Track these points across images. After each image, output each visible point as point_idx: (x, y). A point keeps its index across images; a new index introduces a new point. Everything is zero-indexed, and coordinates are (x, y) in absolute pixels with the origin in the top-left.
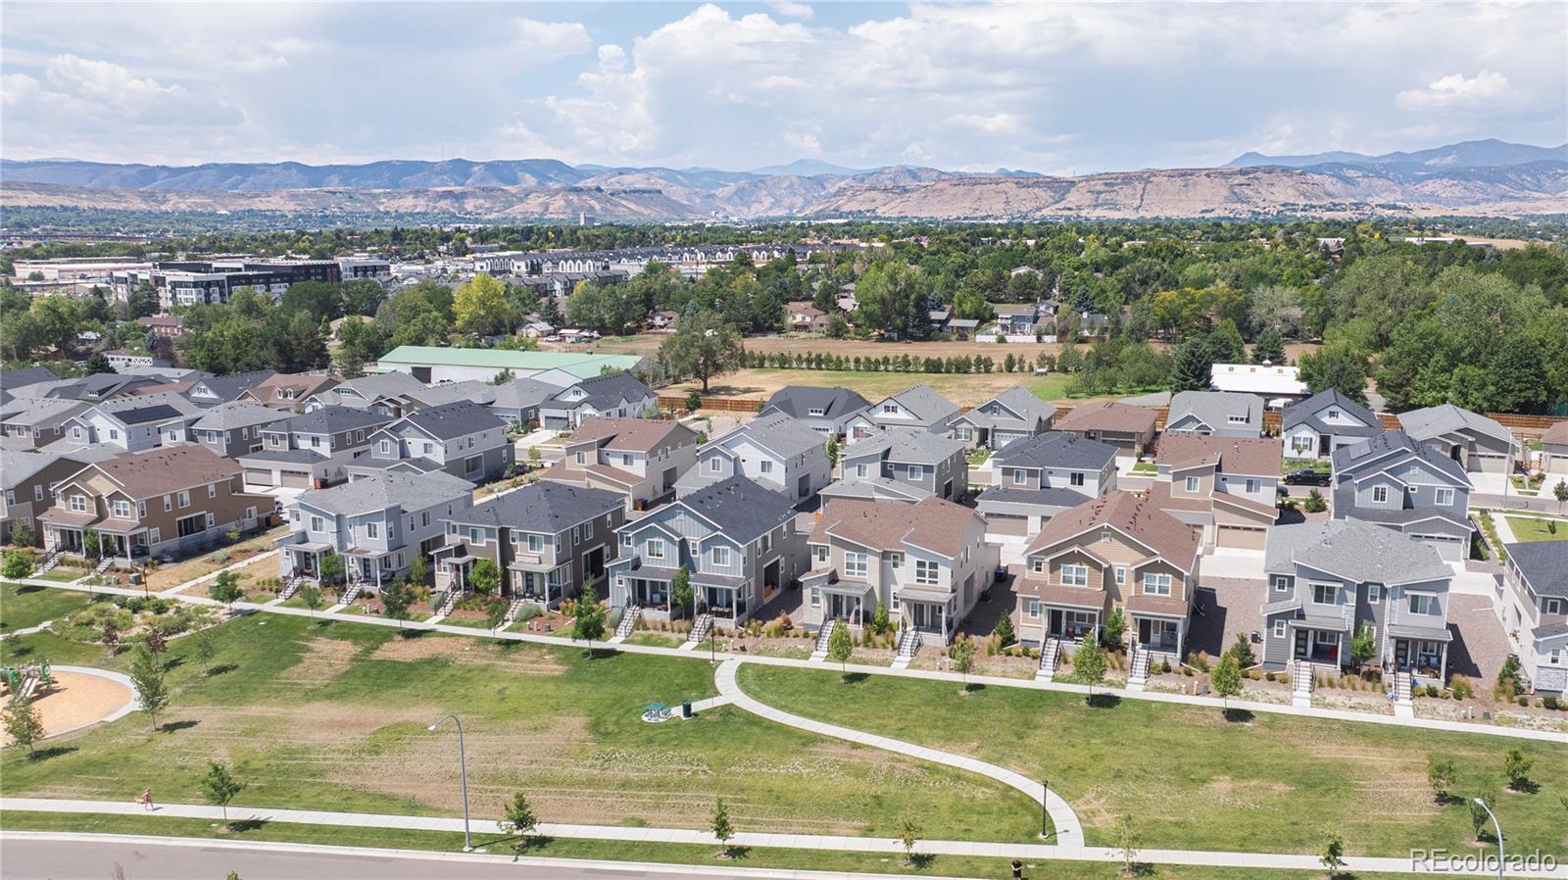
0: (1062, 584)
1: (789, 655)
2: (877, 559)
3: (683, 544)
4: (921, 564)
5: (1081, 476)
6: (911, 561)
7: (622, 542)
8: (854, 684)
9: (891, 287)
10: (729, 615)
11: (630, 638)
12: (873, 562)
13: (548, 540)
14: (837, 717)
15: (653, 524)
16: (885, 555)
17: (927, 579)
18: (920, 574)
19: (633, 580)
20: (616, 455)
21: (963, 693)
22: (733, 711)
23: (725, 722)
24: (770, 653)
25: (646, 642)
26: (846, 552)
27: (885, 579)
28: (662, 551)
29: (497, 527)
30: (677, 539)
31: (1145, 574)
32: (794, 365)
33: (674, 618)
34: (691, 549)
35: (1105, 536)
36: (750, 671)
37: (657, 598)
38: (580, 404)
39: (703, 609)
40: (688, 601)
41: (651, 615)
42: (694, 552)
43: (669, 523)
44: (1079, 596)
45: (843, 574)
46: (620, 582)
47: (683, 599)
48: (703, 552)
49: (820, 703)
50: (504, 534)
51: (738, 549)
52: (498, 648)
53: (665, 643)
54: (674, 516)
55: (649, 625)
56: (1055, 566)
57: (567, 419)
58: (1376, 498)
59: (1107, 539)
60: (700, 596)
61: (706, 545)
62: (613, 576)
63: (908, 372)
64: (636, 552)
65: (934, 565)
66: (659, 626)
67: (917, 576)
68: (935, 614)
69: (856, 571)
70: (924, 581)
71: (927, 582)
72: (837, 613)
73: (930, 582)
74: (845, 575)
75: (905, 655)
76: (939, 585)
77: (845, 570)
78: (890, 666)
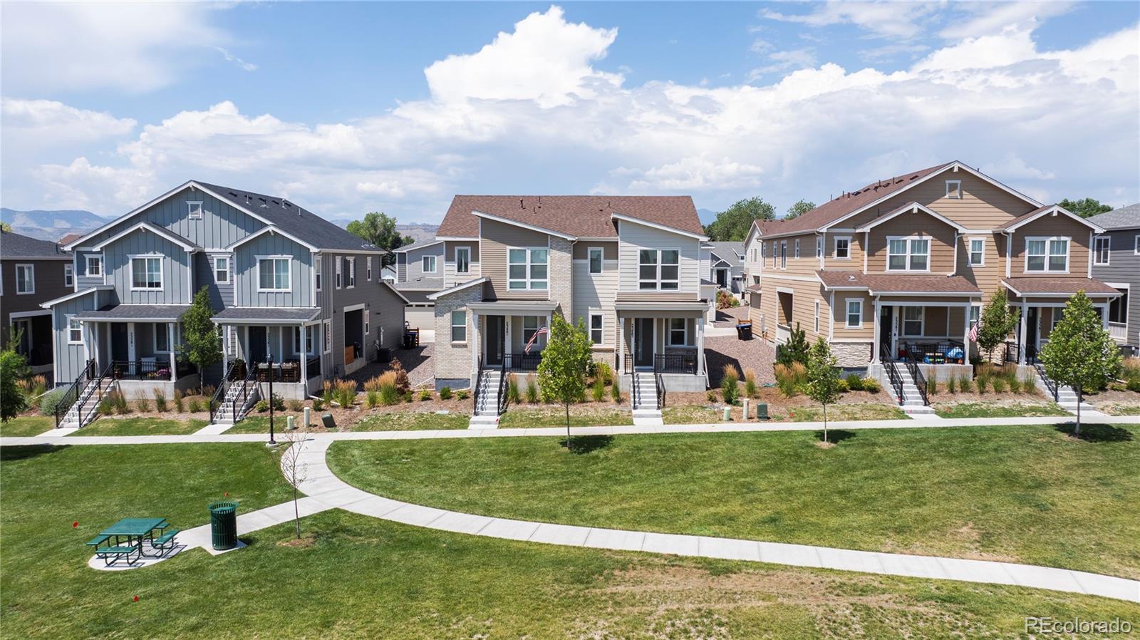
0: (888, 270)
1: (425, 424)
2: (567, 256)
3: (200, 262)
4: (646, 257)
6: (630, 253)
7: (81, 272)
8: (594, 453)
10: (292, 376)
11: (92, 426)
12: (558, 262)
14: (606, 510)
15: (142, 225)
16: (578, 249)
17: (659, 280)
18: (647, 272)
19: (102, 325)
21: (825, 445)
22: (344, 522)
23: (333, 550)
24: (384, 424)
25: (122, 430)
26: (509, 248)
27: (581, 293)
28: (161, 276)
30: (188, 249)
31: (1028, 239)
33: (182, 390)
34: (215, 270)
35: (953, 187)
36: (356, 452)
37: (148, 362)
39: (238, 372)
40: (212, 356)
41: (131, 388)
42: (222, 276)
43: (175, 227)
44: (924, 282)
45: (504, 286)
46: (75, 336)
47: (202, 351)
48: (240, 271)
49: (539, 490)
51: (303, 256)
53: (169, 428)
54: (182, 216)
55: (130, 406)
56: (875, 243)
59: (956, 193)
60: (233, 349)
61: (244, 256)
62: (61, 327)
64: (108, 281)
65: (672, 257)
66: (153, 406)
67: (641, 278)
68: (670, 345)
69: (528, 280)
70: (653, 286)
71: (659, 286)
72: (492, 357)
73: (664, 286)
74: (508, 289)
75: (645, 408)
76: (679, 289)
77: (509, 280)
78: (632, 424)
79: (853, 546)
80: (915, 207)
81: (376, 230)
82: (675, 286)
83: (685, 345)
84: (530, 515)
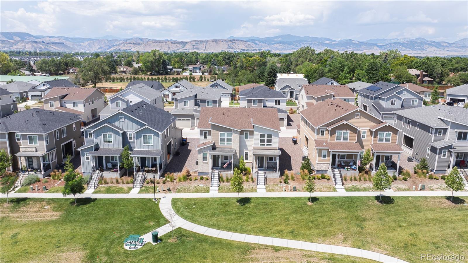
0: (336, 141)
1: (197, 191)
2: (238, 135)
3: (124, 135)
4: (262, 136)
5: (279, 101)
6: (257, 135)
7: (86, 137)
8: (246, 205)
9: (154, 57)
10: (155, 172)
11: (98, 189)
12: (235, 137)
13: (41, 138)
14: (249, 228)
15: (106, 124)
16: (241, 133)
17: (266, 143)
18: (262, 141)
19: (95, 156)
20: (69, 103)
21: (310, 203)
22: (183, 233)
23: (183, 243)
24: (185, 191)
25: (108, 191)
26: (220, 132)
27: (242, 146)
28: (111, 139)
29: (6, 132)
30: (121, 132)
31: (379, 132)
32: (126, 81)
33: (121, 176)
34: (129, 137)
35: (358, 115)
36: (180, 203)
37: (110, 165)
38: (46, 90)
39: (138, 170)
40: (131, 166)
41: (107, 175)
42: (131, 138)
43: (115, 124)
44: (346, 146)
45: (219, 144)
46: (88, 158)
47: (128, 165)
48: (137, 139)
49: (232, 220)
50: (11, 136)
51: (157, 135)
52: (10, 205)
53: (120, 191)
54: (118, 120)
55: (108, 181)
56: (332, 133)
57: (41, 96)
58: (392, 104)
59: (358, 117)
60: (136, 163)
61: (138, 135)
62: (83, 156)
63: (167, 82)
64: (96, 141)
65: (270, 136)
66: (115, 181)
67: (260, 142)
68: (269, 161)
69: (226, 142)
70: (264, 145)
71: (266, 145)
72: (215, 165)
73: (267, 145)
74: (220, 145)
75: (261, 185)
76: (272, 146)
77: (220, 142)
78: (257, 192)
79: (311, 241)
80: (345, 122)
81: (156, 57)
82: (271, 145)
83: (273, 161)
84: (230, 229)
